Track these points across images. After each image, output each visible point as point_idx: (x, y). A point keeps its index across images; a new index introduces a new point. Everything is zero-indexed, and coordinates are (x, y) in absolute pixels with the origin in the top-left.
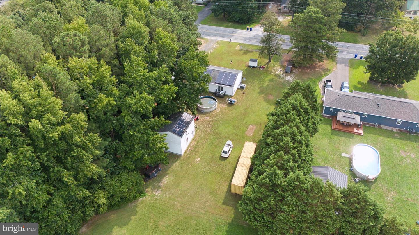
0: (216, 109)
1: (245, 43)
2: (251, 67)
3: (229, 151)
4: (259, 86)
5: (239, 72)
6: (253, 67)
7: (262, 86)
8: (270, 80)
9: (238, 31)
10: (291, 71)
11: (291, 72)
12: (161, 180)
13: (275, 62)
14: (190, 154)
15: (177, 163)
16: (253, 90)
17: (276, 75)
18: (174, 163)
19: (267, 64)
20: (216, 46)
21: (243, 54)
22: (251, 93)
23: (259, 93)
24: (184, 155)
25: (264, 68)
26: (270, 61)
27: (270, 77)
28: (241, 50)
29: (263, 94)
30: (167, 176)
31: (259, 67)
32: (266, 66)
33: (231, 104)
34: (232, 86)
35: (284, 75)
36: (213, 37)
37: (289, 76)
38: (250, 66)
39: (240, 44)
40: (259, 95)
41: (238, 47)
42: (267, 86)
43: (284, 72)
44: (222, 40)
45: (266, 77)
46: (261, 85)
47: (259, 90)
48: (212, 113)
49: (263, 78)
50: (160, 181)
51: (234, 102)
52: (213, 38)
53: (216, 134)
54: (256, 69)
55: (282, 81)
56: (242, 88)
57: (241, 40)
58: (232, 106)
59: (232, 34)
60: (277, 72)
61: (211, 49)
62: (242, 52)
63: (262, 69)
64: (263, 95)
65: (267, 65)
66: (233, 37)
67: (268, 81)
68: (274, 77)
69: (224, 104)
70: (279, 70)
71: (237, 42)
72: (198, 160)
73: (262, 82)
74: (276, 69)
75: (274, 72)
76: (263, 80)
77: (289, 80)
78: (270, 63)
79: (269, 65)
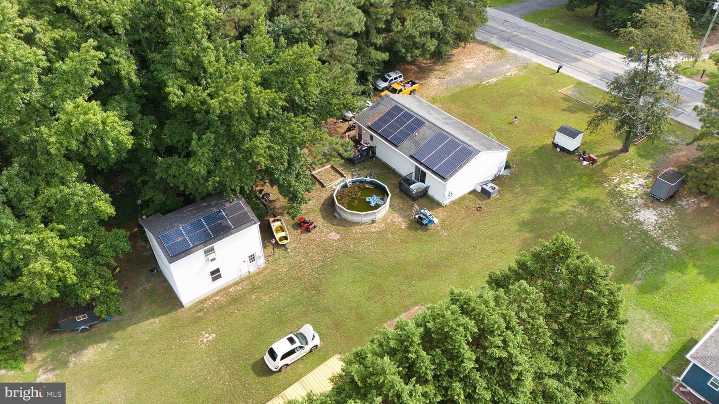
0: (373, 222)
1: (595, 85)
2: (558, 149)
3: (284, 357)
4: (539, 206)
5: (489, 148)
6: (563, 149)
7: (547, 210)
8: (582, 202)
9: (602, 54)
10: (671, 197)
11: (671, 199)
12: (84, 348)
13: (640, 156)
14: (206, 313)
15: (157, 320)
16: (513, 210)
17: (615, 194)
18: (154, 316)
19: (613, 154)
20: (513, 72)
21: (564, 110)
22: (501, 216)
23: (524, 225)
24: (190, 309)
25: (594, 161)
26: (625, 149)
27: (591, 192)
28: (567, 99)
29: (531, 231)
30: (104, 345)
31: (580, 154)
32: (600, 160)
33: (420, 224)
34: (443, 178)
35: (640, 201)
36: (525, 52)
37: (654, 209)
38: (556, 146)
39: (580, 84)
40: (519, 231)
41: (568, 90)
42: (562, 213)
43: (645, 193)
44: (542, 63)
45: (581, 188)
46: (544, 205)
47: (530, 217)
48: (355, 229)
49: (568, 188)
50: (79, 348)
51: (431, 221)
52: (526, 54)
53: (316, 288)
54: (570, 157)
55: (619, 215)
56: (485, 193)
57: (591, 74)
58: (420, 231)
59: (578, 57)
60: (623, 187)
61: (496, 76)
62: (565, 105)
63: (585, 163)
64: (528, 235)
65: (610, 159)
66: (576, 64)
67: (576, 203)
68: (604, 197)
69: (403, 217)
70: (636, 183)
71: (575, 76)
72: (208, 337)
73: (554, 198)
74: (628, 177)
75: (616, 181)
76: (565, 194)
77: (646, 221)
78: (623, 155)
79: (615, 159)
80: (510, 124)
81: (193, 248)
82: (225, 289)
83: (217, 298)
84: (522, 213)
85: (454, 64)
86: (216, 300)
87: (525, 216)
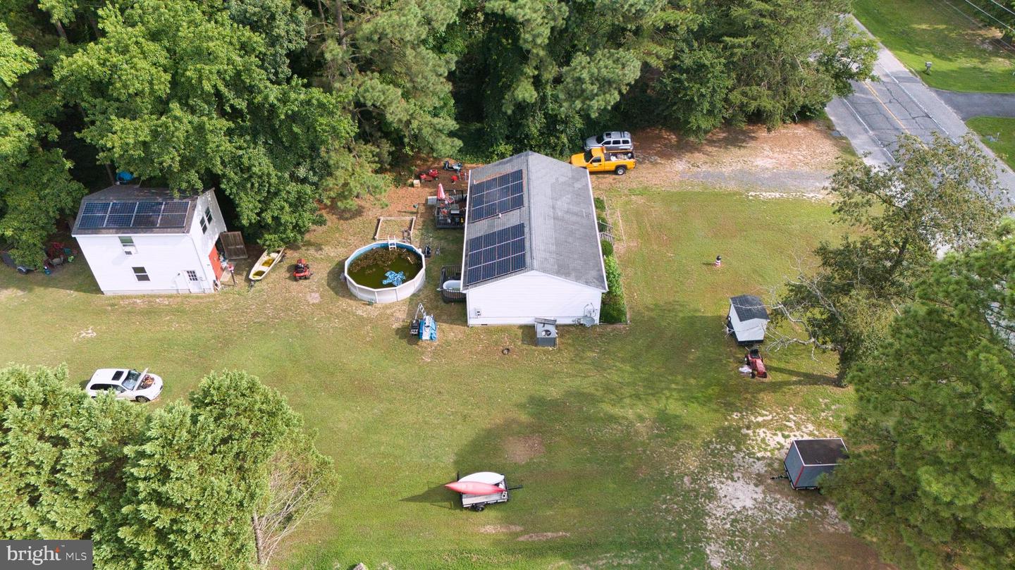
0: (370, 304)
4: (590, 390)
6: (733, 334)
7: (594, 401)
8: (663, 418)
14: (113, 310)
16: (546, 377)
17: (731, 435)
19: (812, 379)
22: (523, 375)
23: (537, 402)
24: (109, 298)
25: (765, 374)
27: (695, 413)
34: (465, 284)
35: (758, 467)
37: (766, 491)
42: (611, 416)
43: (784, 460)
45: (689, 399)
46: (599, 393)
47: (558, 397)
48: (343, 302)
54: (734, 350)
55: (693, 466)
60: (762, 433)
61: (784, 190)
63: (744, 369)
65: (800, 383)
68: (708, 430)
69: (406, 314)
72: (90, 333)
73: (627, 391)
74: (791, 424)
75: (760, 419)
76: (652, 394)
77: (724, 500)
78: (831, 389)
79: (805, 388)
80: (708, 264)
81: (104, 228)
82: (151, 296)
83: (138, 301)
84: (554, 386)
85: (743, 151)
86: (135, 302)
87: (553, 392)
